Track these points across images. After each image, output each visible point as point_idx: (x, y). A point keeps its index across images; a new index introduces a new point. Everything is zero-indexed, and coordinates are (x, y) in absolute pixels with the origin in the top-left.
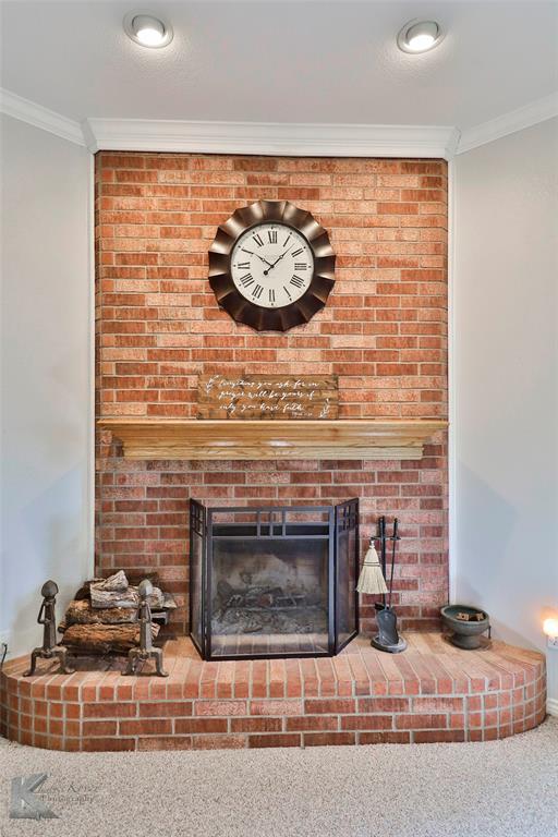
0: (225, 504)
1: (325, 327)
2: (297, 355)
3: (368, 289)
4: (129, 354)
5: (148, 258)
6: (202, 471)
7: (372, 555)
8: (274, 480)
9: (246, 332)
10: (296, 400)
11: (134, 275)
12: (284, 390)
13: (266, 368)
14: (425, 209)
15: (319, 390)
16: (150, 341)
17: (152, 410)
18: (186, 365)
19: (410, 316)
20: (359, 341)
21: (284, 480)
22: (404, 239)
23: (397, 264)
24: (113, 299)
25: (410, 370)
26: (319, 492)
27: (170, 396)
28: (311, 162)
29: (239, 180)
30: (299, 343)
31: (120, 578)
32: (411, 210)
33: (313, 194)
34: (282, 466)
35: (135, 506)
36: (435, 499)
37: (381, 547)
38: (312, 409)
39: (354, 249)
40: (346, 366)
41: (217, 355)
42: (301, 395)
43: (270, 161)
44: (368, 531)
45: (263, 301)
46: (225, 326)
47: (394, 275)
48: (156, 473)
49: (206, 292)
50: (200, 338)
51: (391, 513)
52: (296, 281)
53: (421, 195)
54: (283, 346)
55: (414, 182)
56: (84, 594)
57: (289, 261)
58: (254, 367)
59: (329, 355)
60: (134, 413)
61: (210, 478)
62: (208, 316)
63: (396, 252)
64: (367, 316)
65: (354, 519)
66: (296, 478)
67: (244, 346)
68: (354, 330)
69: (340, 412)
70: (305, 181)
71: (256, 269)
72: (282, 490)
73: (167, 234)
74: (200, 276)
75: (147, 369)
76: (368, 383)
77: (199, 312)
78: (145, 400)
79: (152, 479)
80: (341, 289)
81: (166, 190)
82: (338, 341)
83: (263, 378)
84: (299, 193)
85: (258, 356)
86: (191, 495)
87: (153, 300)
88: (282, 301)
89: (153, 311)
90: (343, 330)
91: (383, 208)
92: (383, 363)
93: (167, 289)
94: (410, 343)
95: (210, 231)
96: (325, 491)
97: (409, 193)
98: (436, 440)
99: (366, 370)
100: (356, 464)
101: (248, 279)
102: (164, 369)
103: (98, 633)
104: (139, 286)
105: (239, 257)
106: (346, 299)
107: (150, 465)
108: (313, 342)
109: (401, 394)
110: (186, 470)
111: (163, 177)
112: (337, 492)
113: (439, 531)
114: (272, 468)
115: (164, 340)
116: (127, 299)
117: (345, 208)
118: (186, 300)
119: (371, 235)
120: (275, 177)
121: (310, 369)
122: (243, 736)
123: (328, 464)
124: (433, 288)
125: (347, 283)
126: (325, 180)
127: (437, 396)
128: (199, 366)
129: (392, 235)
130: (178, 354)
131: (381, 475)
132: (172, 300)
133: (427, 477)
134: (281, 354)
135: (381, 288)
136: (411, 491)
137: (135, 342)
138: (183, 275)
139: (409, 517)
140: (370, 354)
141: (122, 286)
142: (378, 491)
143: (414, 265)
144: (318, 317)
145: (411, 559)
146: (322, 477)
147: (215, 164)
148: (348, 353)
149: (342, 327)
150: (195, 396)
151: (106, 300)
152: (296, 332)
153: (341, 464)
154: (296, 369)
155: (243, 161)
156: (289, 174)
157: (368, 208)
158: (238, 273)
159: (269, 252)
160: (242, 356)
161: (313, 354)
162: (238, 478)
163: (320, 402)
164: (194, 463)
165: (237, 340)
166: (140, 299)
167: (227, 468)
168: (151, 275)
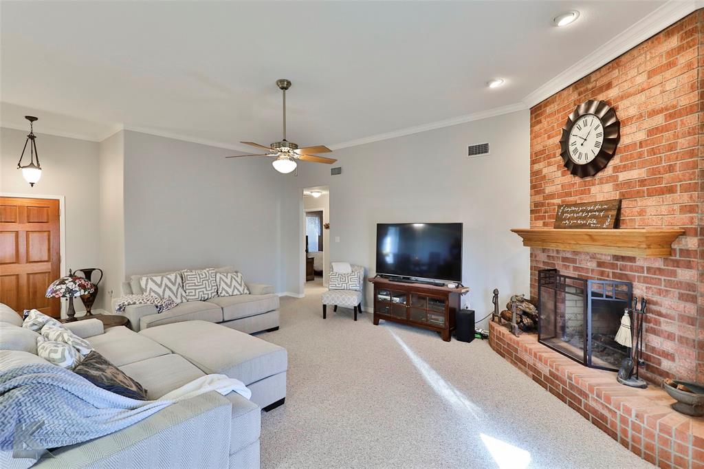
1: (616, 169)
2: (601, 190)
3: (641, 136)
4: (538, 198)
6: (560, 255)
7: (626, 320)
8: (589, 264)
9: (577, 180)
10: (595, 217)
11: (539, 161)
12: (591, 211)
13: (586, 199)
14: (683, 59)
15: (606, 210)
16: (544, 191)
17: (544, 225)
18: (555, 201)
19: (671, 147)
20: (635, 174)
21: (592, 265)
22: (666, 90)
23: (661, 111)
25: (671, 190)
26: (611, 275)
27: (550, 217)
28: (607, 67)
29: (575, 96)
30: (601, 182)
32: (671, 65)
33: (609, 86)
34: (593, 257)
36: (692, 294)
38: (600, 222)
39: (632, 111)
40: (629, 192)
41: (566, 194)
42: (597, 214)
43: (587, 78)
45: (583, 161)
46: (569, 178)
47: (659, 120)
48: (546, 254)
49: (562, 162)
50: (560, 186)
51: (655, 298)
52: (596, 145)
53: (680, 49)
54: (594, 185)
55: (674, 42)
57: (594, 133)
58: (580, 199)
59: (617, 186)
60: (540, 226)
61: (563, 259)
62: (563, 175)
63: (660, 102)
64: (640, 155)
66: (600, 264)
67: (576, 188)
68: (633, 167)
69: (618, 222)
70: (605, 80)
71: (579, 144)
72: (592, 270)
73: (549, 137)
74: (559, 154)
75: (542, 205)
76: (641, 203)
77: (560, 172)
78: (542, 219)
79: (544, 257)
80: (625, 141)
81: (549, 116)
82: (623, 176)
83: (583, 204)
84: (602, 89)
85: (583, 192)
86: (557, 267)
87: (545, 171)
88: (591, 158)
89: (545, 176)
90: (625, 168)
91: (651, 74)
92: (651, 187)
93: (549, 164)
94: (671, 169)
95: (562, 130)
96: (614, 275)
97: (670, 53)
99: (639, 194)
100: (632, 259)
101: (576, 150)
102: (548, 204)
104: (541, 165)
105: (571, 141)
106: (627, 146)
108: (609, 179)
109: (664, 209)
110: (555, 254)
111: (549, 110)
112: (621, 276)
113: (693, 322)
114: (588, 257)
115: (548, 190)
116: (538, 172)
117: (626, 86)
118: (554, 168)
119: (641, 98)
120: (590, 86)
121: (607, 197)
122: (531, 373)
123: (617, 258)
125: (630, 136)
126: (616, 73)
127: (693, 209)
128: (559, 201)
129: (657, 90)
130: (552, 196)
131: (649, 269)
132: (551, 169)
133: (684, 275)
134: (594, 189)
135: (651, 132)
136: (670, 284)
137: (539, 192)
138: (554, 155)
139: (669, 304)
140: (642, 182)
141: (537, 167)
142: (646, 280)
143: (674, 107)
144: (611, 163)
145: (670, 337)
146: (613, 266)
147: (565, 93)
148: (628, 183)
149: (625, 166)
151: (533, 174)
152: (600, 174)
153: (623, 258)
154: (600, 198)
155: (576, 86)
156: (596, 81)
157: (641, 79)
158: (571, 149)
159: (585, 131)
160: (576, 194)
161: (608, 187)
162: (574, 261)
163: (606, 217)
164: (558, 251)
165: (573, 185)
166: (542, 171)
167: (569, 255)
168: (544, 159)
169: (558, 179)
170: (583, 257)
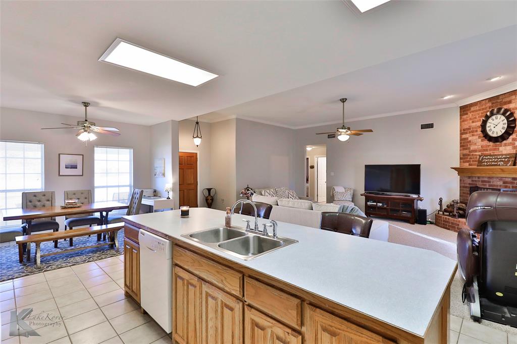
2: (505, 149)
4: (465, 152)
5: (469, 129)
6: (480, 180)
8: (498, 183)
9: (491, 144)
10: (502, 161)
11: (466, 133)
12: (499, 158)
13: (496, 153)
15: (509, 158)
16: (469, 148)
17: (470, 165)
18: (477, 153)
21: (501, 183)
26: (511, 187)
27: (473, 161)
28: (509, 94)
29: (490, 104)
30: (505, 145)
33: (510, 102)
34: (501, 179)
38: (506, 163)
41: (484, 150)
42: (503, 160)
43: (498, 97)
45: (495, 135)
46: (486, 143)
48: (470, 180)
49: (481, 135)
50: (480, 146)
52: (503, 128)
54: (501, 146)
57: (502, 123)
58: (493, 152)
59: (514, 148)
61: (482, 181)
62: (482, 141)
66: (504, 183)
67: (490, 147)
70: (508, 99)
71: (493, 127)
72: (500, 186)
73: (473, 122)
74: (479, 132)
75: (469, 155)
77: (480, 140)
78: (468, 162)
81: (473, 112)
83: (496, 155)
84: (506, 103)
85: (495, 150)
87: (470, 139)
88: (500, 134)
89: (470, 141)
93: (473, 135)
95: (482, 119)
96: (513, 187)
101: (491, 130)
102: (472, 154)
104: (467, 136)
105: (488, 125)
108: (510, 144)
110: (477, 179)
111: (472, 109)
114: (498, 180)
115: (472, 148)
116: (465, 139)
118: (477, 137)
120: (499, 101)
121: (509, 152)
123: (514, 179)
126: (514, 97)
128: (480, 153)
130: (475, 151)
132: (474, 138)
134: (501, 148)
137: (466, 149)
138: (476, 131)
141: (464, 136)
144: (511, 137)
146: (512, 183)
147: (484, 102)
150: (478, 161)
151: (462, 140)
152: (505, 142)
154: (504, 152)
155: (490, 99)
156: (502, 99)
158: (488, 129)
159: (496, 122)
160: (491, 150)
161: (509, 148)
162: (489, 182)
163: (508, 161)
164: (479, 177)
165: (489, 146)
166: (467, 138)
167: (486, 179)
168: (470, 133)
169: (478, 143)
170: (495, 180)
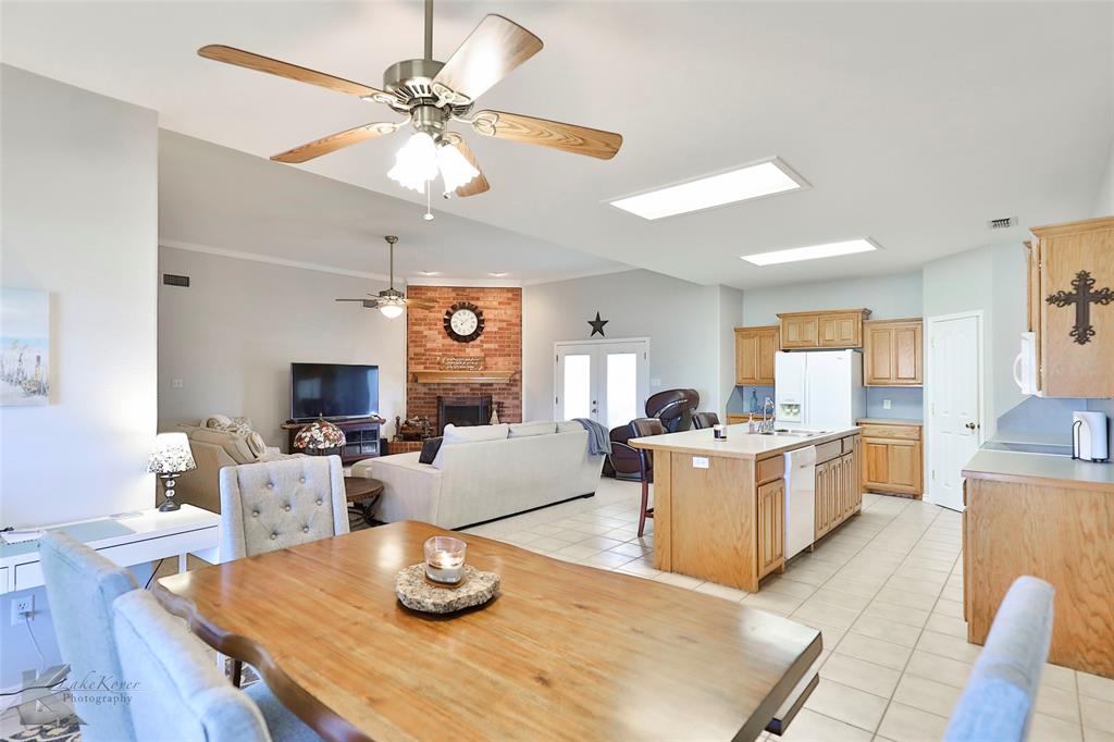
0: (449, 399)
1: (481, 341)
2: (472, 350)
3: (495, 329)
4: (418, 350)
5: (425, 319)
6: (441, 387)
7: (495, 413)
8: (465, 390)
9: (456, 343)
10: (471, 365)
11: (420, 325)
12: (468, 361)
13: (462, 354)
14: (514, 305)
15: (479, 361)
16: (425, 346)
17: (425, 368)
18: (436, 353)
19: (509, 338)
20: (492, 346)
21: (468, 390)
22: (507, 313)
23: (505, 321)
24: (413, 332)
25: (509, 355)
26: (479, 394)
27: (431, 363)
28: (477, 289)
29: (453, 295)
30: (473, 346)
31: (417, 418)
32: (509, 304)
33: (478, 299)
34: (467, 385)
35: (419, 398)
36: (518, 397)
37: (498, 412)
38: (477, 367)
39: (491, 316)
40: (488, 354)
41: (446, 350)
42: (473, 363)
43: (464, 289)
44: (494, 406)
45: (461, 333)
46: (449, 341)
47: (504, 324)
48: (427, 387)
49: (443, 330)
50: (441, 345)
51: (502, 401)
52: (472, 327)
53: (512, 299)
54: (467, 347)
55: (510, 295)
56: (406, 423)
57: (470, 320)
58: (458, 354)
59: (483, 350)
60: (420, 369)
61: (444, 389)
62: (443, 338)
63: (504, 318)
64: (495, 338)
65: (491, 403)
66: (472, 389)
67: (455, 347)
68: (491, 342)
69: (486, 368)
70: (474, 295)
71: (459, 323)
72: (467, 393)
74: (441, 325)
75: (423, 355)
76: (495, 359)
77: (440, 336)
78: (423, 364)
79: (425, 390)
80: (486, 329)
82: (485, 346)
83: (461, 357)
84: (473, 299)
85: (459, 350)
86: (438, 395)
87: (426, 333)
88: (468, 333)
89: (426, 336)
90: (487, 342)
91: (500, 303)
92: (501, 353)
93: (430, 329)
94: (510, 346)
95: (444, 311)
96: (481, 393)
97: (509, 299)
98: (517, 377)
99: (495, 355)
100: (491, 385)
101: (456, 326)
102: (429, 354)
103: (412, 431)
104: (421, 328)
105: (453, 320)
106: (488, 332)
107: (424, 384)
108: (478, 346)
109: (506, 363)
110: (436, 387)
112: (485, 394)
113: (519, 407)
114: (464, 386)
115: (429, 346)
116: (417, 332)
117: (487, 303)
118: (437, 333)
119: (496, 312)
120: (464, 294)
121: (476, 354)
123: (482, 385)
124: (517, 329)
125: (489, 327)
126: (481, 294)
127: (518, 363)
128: (440, 354)
129: (503, 312)
130: (434, 350)
131: (499, 388)
132: (432, 332)
133: (515, 389)
134: (467, 350)
135: (500, 329)
136: (509, 394)
138: (436, 325)
139: (508, 402)
140: (496, 350)
141: (416, 328)
142: (499, 394)
144: (479, 338)
145: (509, 416)
146: (480, 389)
148: (490, 350)
150: (439, 363)
151: (410, 332)
152: (472, 343)
153: (486, 385)
154: (472, 355)
155: (455, 289)
156: (470, 293)
157: (495, 304)
158: (453, 324)
159: (463, 317)
160: (454, 351)
161: (477, 350)
163: (479, 365)
164: (439, 384)
165: (453, 345)
166: (422, 332)
167: (449, 386)
168: (425, 325)
169: (437, 339)
170: (460, 386)
